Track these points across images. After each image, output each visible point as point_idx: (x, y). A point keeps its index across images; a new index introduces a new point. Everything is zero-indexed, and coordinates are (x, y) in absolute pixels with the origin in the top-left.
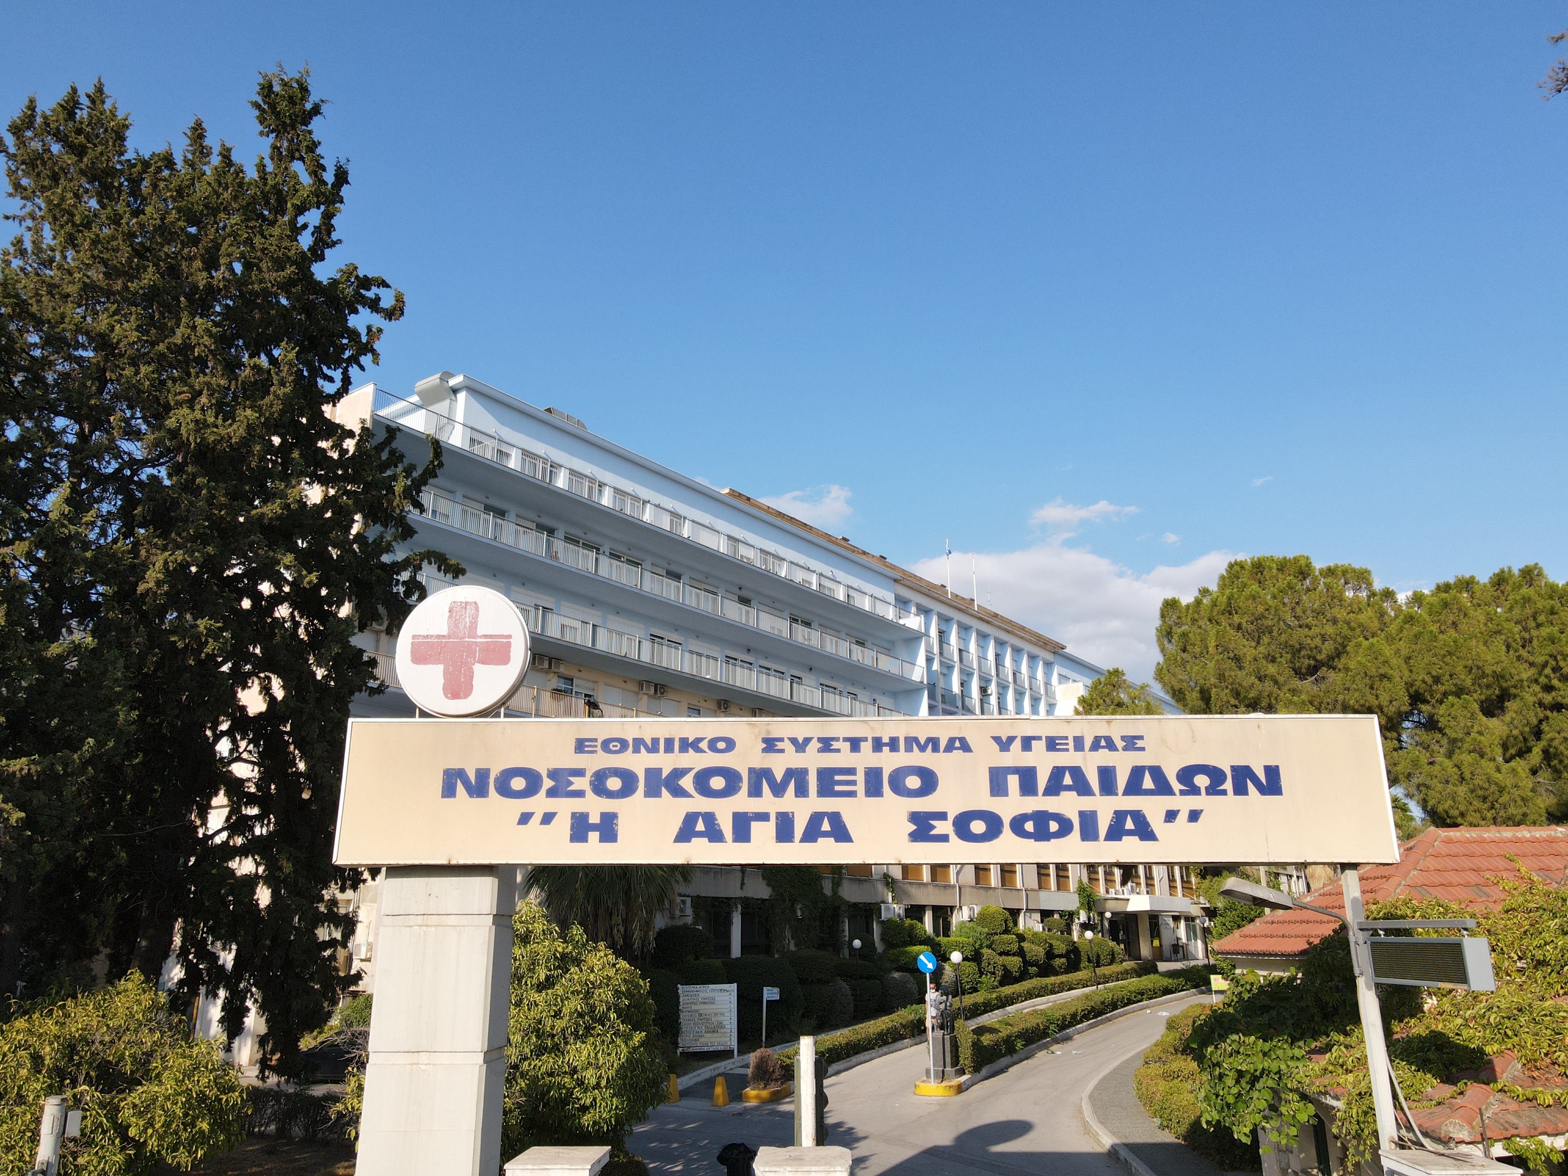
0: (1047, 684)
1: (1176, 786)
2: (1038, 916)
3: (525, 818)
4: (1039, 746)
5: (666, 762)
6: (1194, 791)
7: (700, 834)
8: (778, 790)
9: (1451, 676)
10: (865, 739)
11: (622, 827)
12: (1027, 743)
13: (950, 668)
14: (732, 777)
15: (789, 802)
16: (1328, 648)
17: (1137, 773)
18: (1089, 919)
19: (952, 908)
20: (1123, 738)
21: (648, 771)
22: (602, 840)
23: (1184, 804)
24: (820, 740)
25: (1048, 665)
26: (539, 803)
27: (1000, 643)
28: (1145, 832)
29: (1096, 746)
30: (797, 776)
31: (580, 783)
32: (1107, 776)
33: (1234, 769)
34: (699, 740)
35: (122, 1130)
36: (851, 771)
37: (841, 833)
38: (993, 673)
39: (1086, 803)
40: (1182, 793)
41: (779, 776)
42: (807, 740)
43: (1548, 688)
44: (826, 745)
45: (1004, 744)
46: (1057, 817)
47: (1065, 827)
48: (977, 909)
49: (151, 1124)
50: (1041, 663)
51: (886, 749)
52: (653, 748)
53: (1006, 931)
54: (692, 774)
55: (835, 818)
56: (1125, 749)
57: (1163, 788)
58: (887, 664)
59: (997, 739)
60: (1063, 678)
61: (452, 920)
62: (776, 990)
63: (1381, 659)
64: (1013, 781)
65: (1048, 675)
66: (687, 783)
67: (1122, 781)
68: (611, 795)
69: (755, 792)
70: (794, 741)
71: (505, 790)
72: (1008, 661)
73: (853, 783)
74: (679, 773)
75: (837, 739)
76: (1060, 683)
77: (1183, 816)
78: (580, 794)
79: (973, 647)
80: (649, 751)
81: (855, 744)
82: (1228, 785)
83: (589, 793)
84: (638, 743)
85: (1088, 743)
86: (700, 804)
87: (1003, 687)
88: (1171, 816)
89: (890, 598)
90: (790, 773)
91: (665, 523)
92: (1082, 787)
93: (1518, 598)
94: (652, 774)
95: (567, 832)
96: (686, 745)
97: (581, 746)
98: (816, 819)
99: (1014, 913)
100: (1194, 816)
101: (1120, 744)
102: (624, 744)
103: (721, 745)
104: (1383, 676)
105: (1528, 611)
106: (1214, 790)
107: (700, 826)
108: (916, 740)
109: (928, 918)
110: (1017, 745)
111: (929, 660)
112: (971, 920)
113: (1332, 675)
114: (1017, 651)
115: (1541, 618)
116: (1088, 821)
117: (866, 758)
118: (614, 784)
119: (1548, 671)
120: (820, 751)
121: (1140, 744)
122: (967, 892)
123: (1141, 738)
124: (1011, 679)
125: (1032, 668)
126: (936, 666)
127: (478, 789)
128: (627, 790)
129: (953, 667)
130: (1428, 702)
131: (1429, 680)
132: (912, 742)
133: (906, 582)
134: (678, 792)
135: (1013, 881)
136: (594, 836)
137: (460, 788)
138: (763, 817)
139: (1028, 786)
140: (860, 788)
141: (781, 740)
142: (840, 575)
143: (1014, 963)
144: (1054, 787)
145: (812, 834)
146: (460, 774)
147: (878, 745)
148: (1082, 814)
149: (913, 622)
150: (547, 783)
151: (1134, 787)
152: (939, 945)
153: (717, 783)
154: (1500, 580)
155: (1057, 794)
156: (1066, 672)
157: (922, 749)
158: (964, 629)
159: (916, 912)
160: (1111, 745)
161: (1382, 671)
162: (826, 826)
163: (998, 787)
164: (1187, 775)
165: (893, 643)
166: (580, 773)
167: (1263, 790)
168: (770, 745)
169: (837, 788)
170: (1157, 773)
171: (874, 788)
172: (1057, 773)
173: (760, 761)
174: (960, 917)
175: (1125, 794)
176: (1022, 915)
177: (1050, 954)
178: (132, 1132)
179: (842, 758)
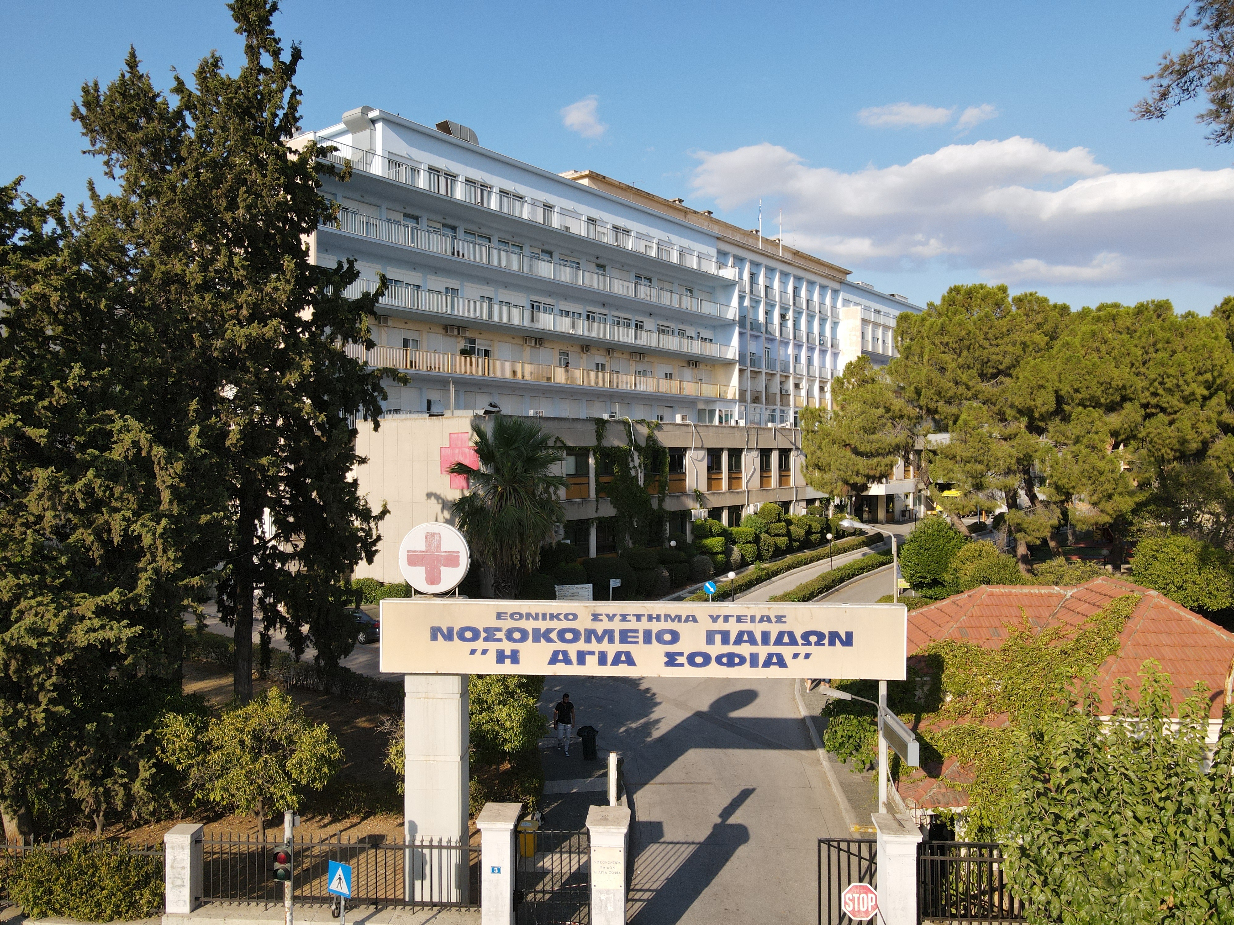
0: (834, 307)
1: (800, 641)
2: (804, 504)
3: (473, 652)
4: (732, 620)
5: (543, 625)
6: (809, 643)
7: (560, 661)
8: (599, 640)
9: (1087, 388)
10: (644, 615)
11: (522, 657)
12: (726, 618)
13: (758, 302)
14: (576, 633)
15: (605, 646)
16: (1007, 361)
17: (781, 635)
18: (841, 502)
19: (742, 506)
20: (776, 617)
21: (534, 629)
22: (512, 663)
23: (802, 650)
24: (621, 615)
25: (835, 292)
26: (480, 645)
27: (798, 279)
28: (782, 663)
29: (761, 620)
30: (609, 634)
31: (499, 635)
32: (766, 636)
33: (830, 633)
34: (559, 614)
35: (289, 775)
36: (636, 631)
37: (630, 661)
38: (791, 303)
39: (754, 649)
40: (803, 644)
41: (600, 633)
42: (614, 615)
43: (1155, 394)
44: (624, 617)
45: (715, 619)
46: (739, 656)
47: (743, 660)
48: (760, 505)
49: (302, 772)
50: (830, 291)
51: (654, 620)
52: (536, 618)
53: (779, 521)
54: (556, 631)
55: (628, 654)
56: (776, 622)
57: (793, 641)
58: (708, 308)
59: (711, 616)
60: (846, 302)
61: (440, 696)
62: (619, 581)
63: (1042, 375)
64: (718, 638)
65: (834, 300)
66: (554, 635)
67: (773, 638)
68: (515, 641)
69: (588, 640)
70: (607, 615)
71: (462, 638)
72: (803, 293)
73: (637, 637)
74: (549, 631)
75: (629, 615)
76: (843, 306)
77: (802, 656)
78: (500, 640)
79: (776, 284)
80: (534, 619)
81: (639, 617)
82: (826, 641)
83: (504, 640)
84: (528, 615)
85: (757, 619)
86: (560, 646)
87: (798, 314)
88: (796, 656)
89: (713, 252)
90: (605, 632)
91: (539, 217)
92: (752, 641)
93: (1146, 329)
94: (536, 631)
95: (495, 659)
96: (553, 617)
97: (499, 616)
98: (618, 655)
99: (786, 505)
100: (807, 656)
101: (774, 619)
102: (521, 615)
103: (571, 617)
104: (1041, 386)
105: (1151, 340)
106: (818, 644)
107: (561, 657)
108: (670, 616)
109: (725, 515)
110: (721, 619)
111: (741, 298)
112: (756, 513)
113: (1007, 380)
114: (811, 283)
115: (1159, 346)
116: (754, 658)
117: (644, 625)
118: (517, 635)
119: (1156, 384)
120: (621, 621)
121: (784, 619)
122: (753, 495)
123: (785, 617)
124: (805, 307)
125: (822, 296)
126: (746, 303)
127: (449, 637)
128: (524, 638)
129: (760, 301)
130: (1069, 404)
131: (1071, 392)
132: (667, 617)
133: (726, 239)
134: (549, 640)
135: (787, 483)
136: (508, 661)
137: (439, 636)
138: (592, 653)
139: (725, 639)
140: (641, 640)
141: (601, 615)
142: (674, 238)
143: (783, 541)
144: (739, 641)
145: (616, 661)
146: (439, 629)
147: (650, 618)
148: (751, 654)
149: (729, 273)
150: (483, 635)
151: (779, 641)
152: (731, 534)
153: (569, 636)
154: (1140, 310)
155: (740, 644)
156: (849, 296)
157: (673, 620)
158: (770, 270)
159: (715, 513)
160: (769, 620)
161: (1040, 383)
162: (623, 658)
163: (710, 638)
164: (806, 636)
165: (714, 288)
166: (499, 630)
167: (843, 644)
168: (596, 617)
169: (629, 639)
170: (791, 635)
171: (648, 637)
172: (741, 634)
173: (590, 625)
174: (748, 511)
175: (775, 644)
176: (792, 504)
177: (809, 533)
178: (294, 776)
179: (632, 624)
